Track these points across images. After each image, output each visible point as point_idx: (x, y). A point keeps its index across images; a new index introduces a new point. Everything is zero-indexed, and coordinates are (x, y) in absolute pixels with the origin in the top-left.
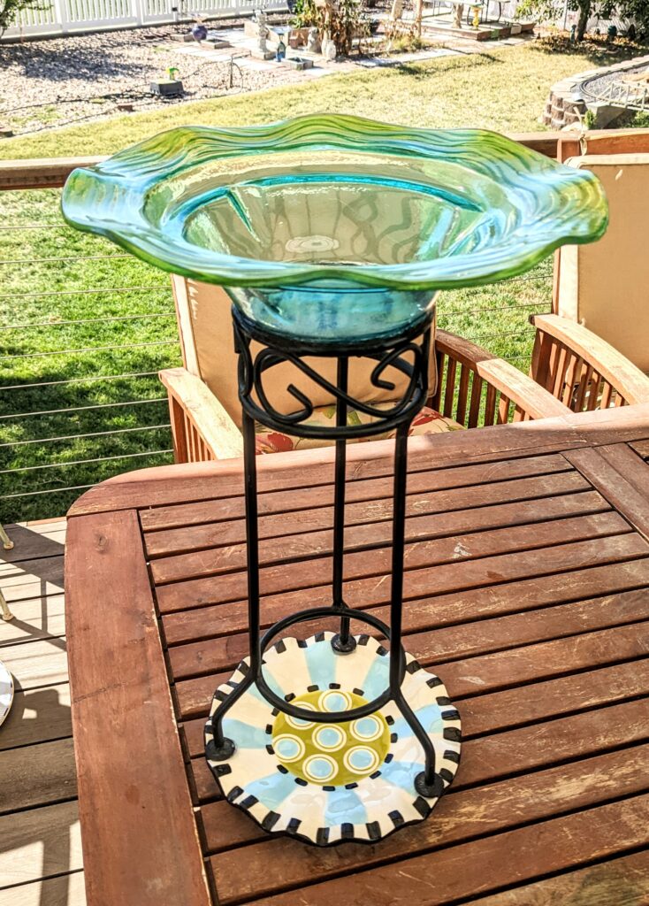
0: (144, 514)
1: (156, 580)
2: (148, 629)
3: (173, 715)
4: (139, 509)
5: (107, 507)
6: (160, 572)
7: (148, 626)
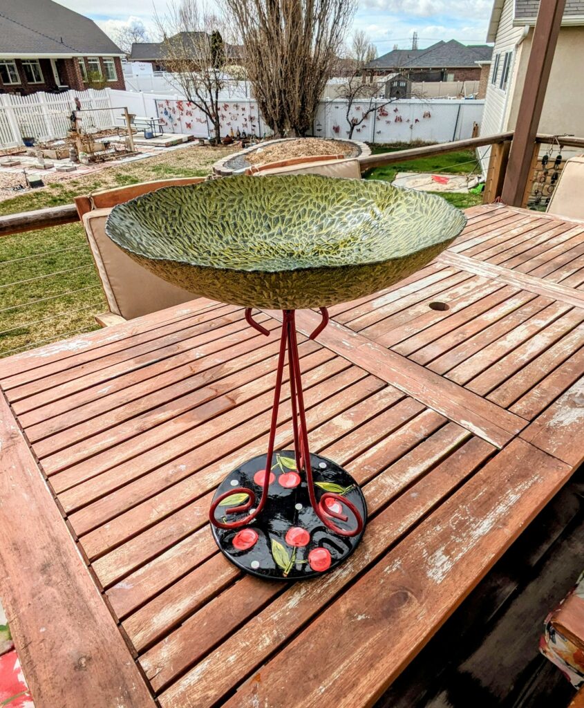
1: (17, 413)
3: (41, 476)
6: (18, 409)
7: (16, 437)
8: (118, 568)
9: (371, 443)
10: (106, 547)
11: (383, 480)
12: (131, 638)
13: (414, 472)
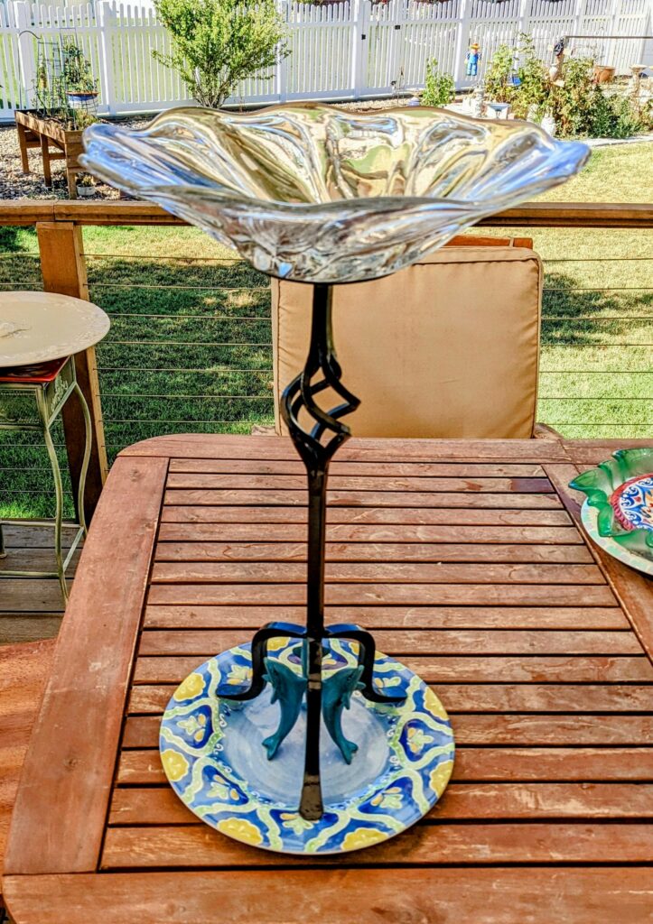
0: (173, 462)
1: (166, 502)
2: (148, 530)
3: (146, 580)
4: (171, 458)
5: (148, 453)
6: (170, 498)
7: (150, 527)
8: (151, 704)
9: (549, 742)
10: (154, 679)
11: (516, 793)
12: (121, 768)
13: (575, 809)
